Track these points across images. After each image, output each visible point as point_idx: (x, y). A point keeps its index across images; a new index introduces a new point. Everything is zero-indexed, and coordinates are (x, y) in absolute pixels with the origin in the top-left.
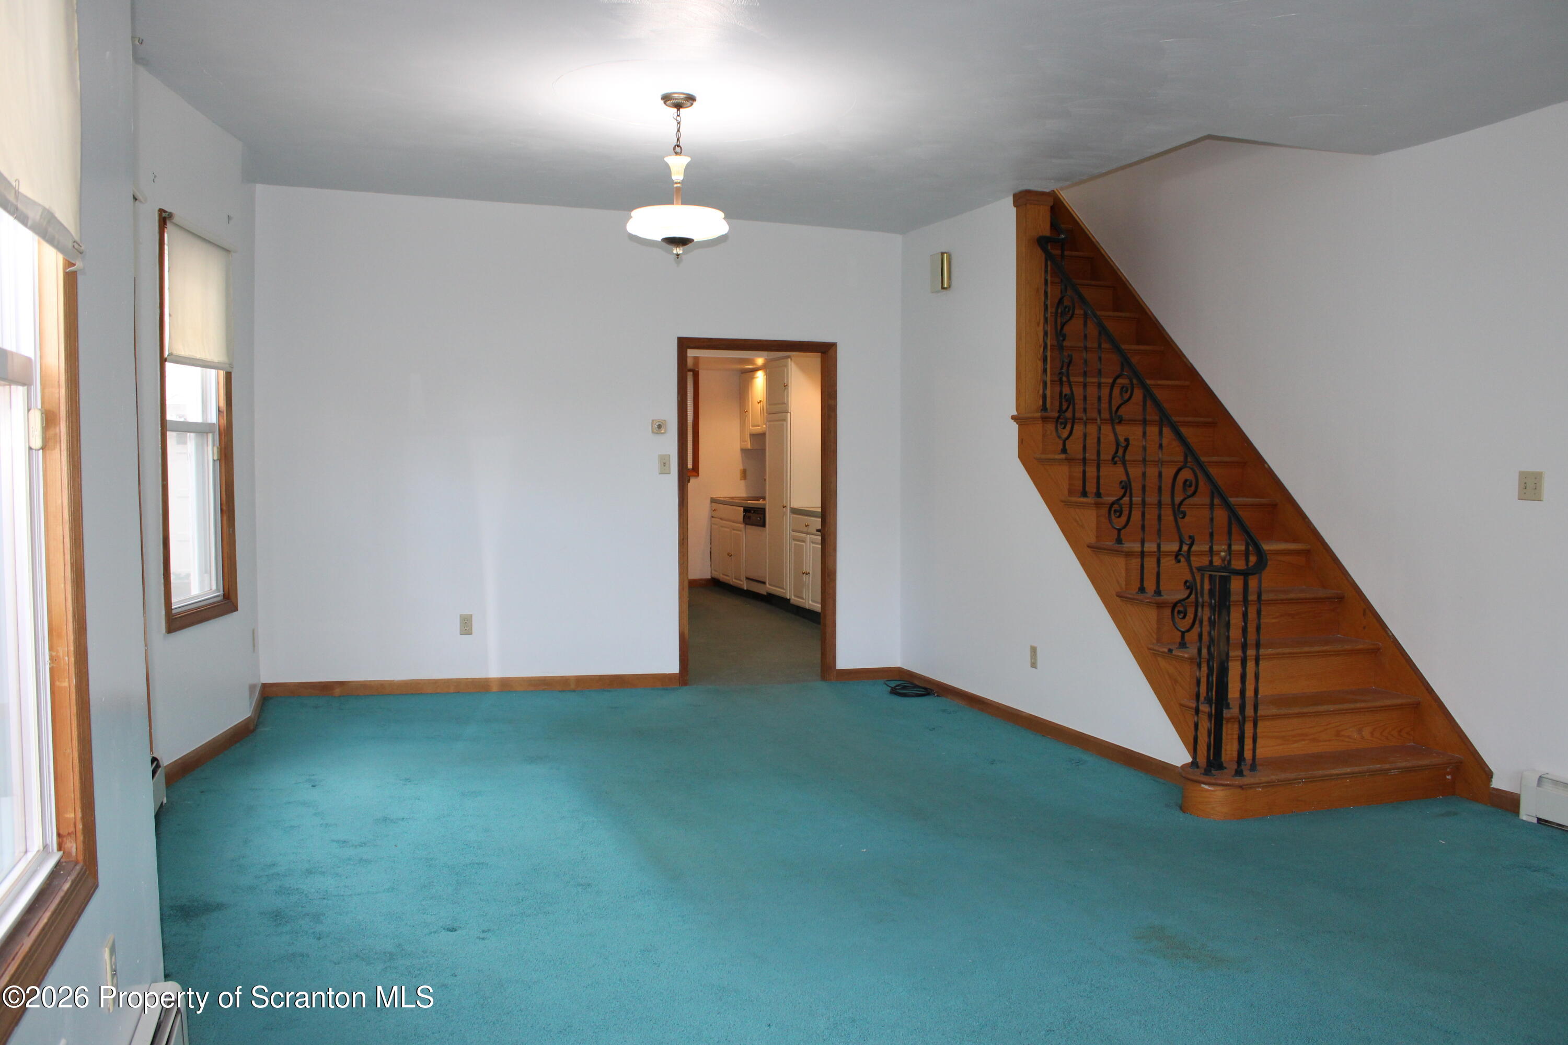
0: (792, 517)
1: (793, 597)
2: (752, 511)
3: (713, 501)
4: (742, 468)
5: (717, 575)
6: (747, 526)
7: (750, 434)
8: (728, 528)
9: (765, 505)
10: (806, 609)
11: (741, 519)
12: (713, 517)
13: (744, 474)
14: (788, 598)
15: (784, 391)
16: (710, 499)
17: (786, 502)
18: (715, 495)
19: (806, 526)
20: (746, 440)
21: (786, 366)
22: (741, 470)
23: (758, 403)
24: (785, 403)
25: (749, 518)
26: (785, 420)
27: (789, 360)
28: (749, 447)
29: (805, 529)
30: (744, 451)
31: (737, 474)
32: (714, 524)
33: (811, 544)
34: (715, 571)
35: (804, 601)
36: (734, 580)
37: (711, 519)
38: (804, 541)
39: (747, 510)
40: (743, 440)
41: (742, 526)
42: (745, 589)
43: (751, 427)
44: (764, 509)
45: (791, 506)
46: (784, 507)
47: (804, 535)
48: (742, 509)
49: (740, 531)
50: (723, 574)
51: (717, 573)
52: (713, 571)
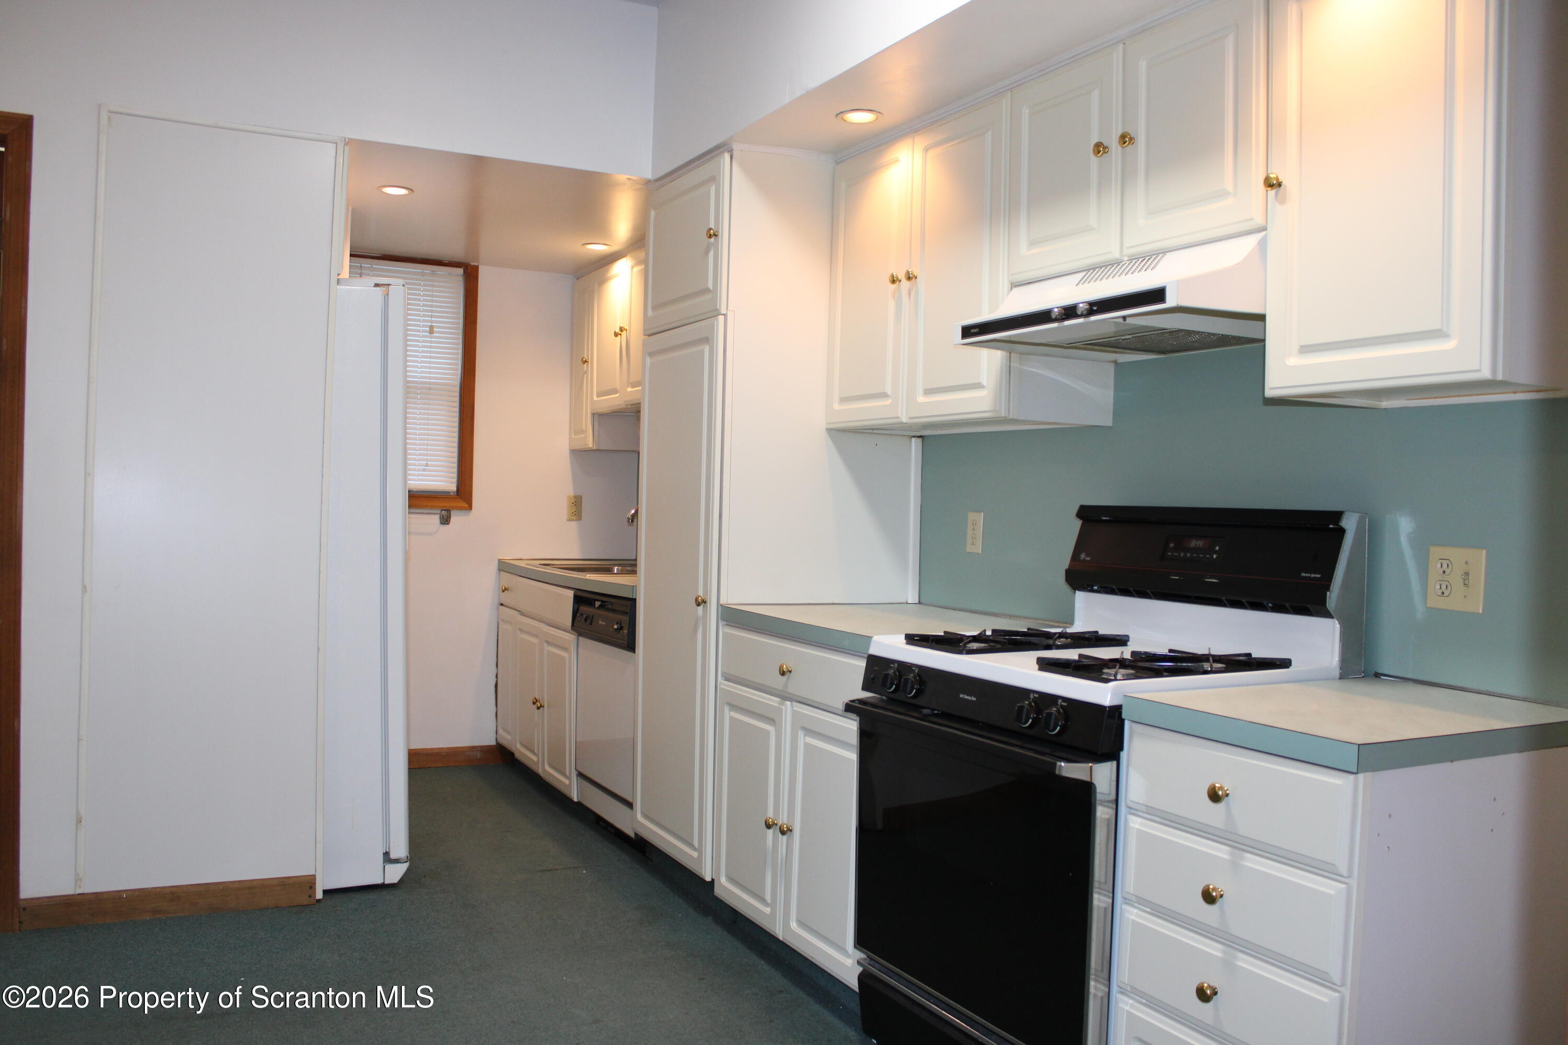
0: (724, 633)
1: (723, 880)
2: (597, 604)
3: (504, 567)
4: (572, 494)
5: (507, 740)
6: (581, 638)
7: (593, 414)
8: (536, 636)
9: (633, 588)
10: (779, 940)
11: (567, 618)
12: (502, 604)
13: (577, 507)
14: (708, 879)
15: (707, 252)
16: (496, 562)
17: (706, 590)
18: (507, 556)
19: (783, 673)
20: (584, 428)
21: (714, 179)
22: (569, 497)
23: (616, 335)
24: (707, 291)
25: (589, 619)
26: (707, 340)
27: (727, 156)
28: (590, 444)
29: (779, 682)
30: (578, 454)
31: (563, 508)
32: (503, 620)
33: (801, 734)
34: (504, 730)
35: (767, 910)
36: (547, 768)
37: (498, 609)
38: (771, 721)
39: (583, 599)
40: (576, 430)
41: (570, 637)
42: (575, 800)
43: (595, 398)
44: (632, 602)
45: (722, 601)
46: (699, 605)
47: (774, 701)
48: (571, 594)
49: (566, 649)
50: (522, 744)
51: (509, 737)
52: (500, 731)
